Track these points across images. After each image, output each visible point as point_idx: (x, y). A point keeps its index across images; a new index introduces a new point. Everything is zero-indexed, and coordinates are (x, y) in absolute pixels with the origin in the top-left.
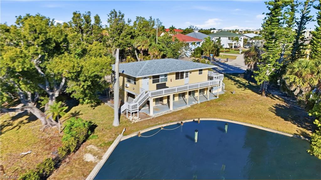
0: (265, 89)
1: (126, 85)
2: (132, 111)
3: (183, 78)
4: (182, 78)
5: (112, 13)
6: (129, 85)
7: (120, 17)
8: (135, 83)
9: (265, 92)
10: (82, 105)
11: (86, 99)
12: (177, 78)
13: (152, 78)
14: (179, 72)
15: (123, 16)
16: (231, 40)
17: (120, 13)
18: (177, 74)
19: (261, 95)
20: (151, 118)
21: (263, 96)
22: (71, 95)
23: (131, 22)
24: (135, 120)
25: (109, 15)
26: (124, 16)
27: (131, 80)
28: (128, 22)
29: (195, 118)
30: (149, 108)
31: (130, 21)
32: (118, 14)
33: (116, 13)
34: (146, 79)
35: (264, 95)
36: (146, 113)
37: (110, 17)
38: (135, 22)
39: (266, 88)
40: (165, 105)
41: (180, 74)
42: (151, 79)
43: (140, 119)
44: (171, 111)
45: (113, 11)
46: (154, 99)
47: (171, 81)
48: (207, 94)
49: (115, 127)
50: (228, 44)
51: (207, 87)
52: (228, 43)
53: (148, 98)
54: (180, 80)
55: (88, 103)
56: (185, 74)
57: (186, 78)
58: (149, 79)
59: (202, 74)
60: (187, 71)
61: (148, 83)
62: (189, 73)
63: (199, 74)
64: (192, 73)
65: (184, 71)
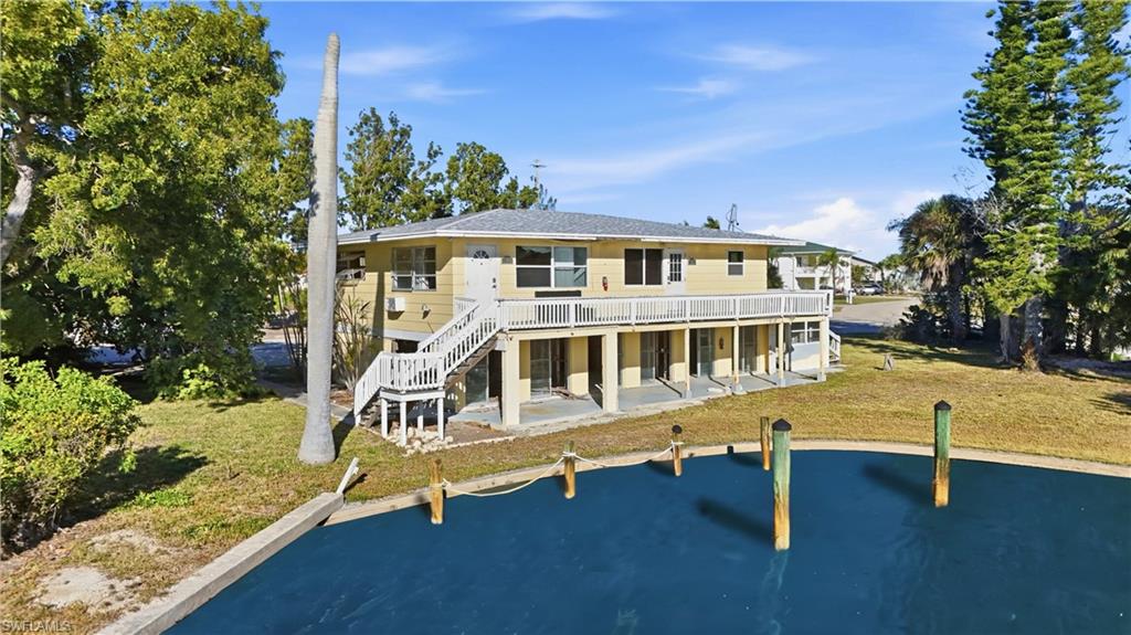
0: (1033, 342)
1: (392, 302)
2: (408, 392)
3: (659, 282)
4: (655, 278)
5: (366, 120)
6: (401, 302)
7: (397, 138)
8: (432, 284)
9: (1035, 352)
10: (169, 401)
11: (192, 376)
12: (632, 277)
13: (514, 260)
14: (641, 251)
15: (405, 133)
16: (805, 265)
17: (394, 121)
18: (632, 256)
19: (1020, 368)
20: (511, 438)
21: (1031, 369)
22: (58, 267)
23: (439, 157)
24: (423, 443)
25: (355, 131)
26: (411, 133)
27: (414, 275)
28: (430, 156)
29: (735, 442)
30: (501, 408)
31: (436, 153)
32: (388, 127)
33: (378, 119)
34: (484, 260)
35: (1034, 364)
36: (486, 423)
37: (356, 136)
38: (455, 159)
39: (1040, 335)
40: (581, 398)
41: (644, 261)
42: (511, 262)
43: (450, 439)
44: (607, 415)
45: (370, 115)
46: (522, 343)
47: (606, 289)
48: (767, 371)
49: (309, 468)
50: (796, 282)
51: (773, 321)
52: (797, 279)
53: (494, 339)
54: (643, 288)
55: (199, 394)
56: (666, 264)
57: (674, 283)
58: (499, 260)
59: (741, 273)
60: (677, 252)
61: (494, 280)
62: (684, 262)
63: (730, 273)
64: (697, 261)
65: (665, 239)
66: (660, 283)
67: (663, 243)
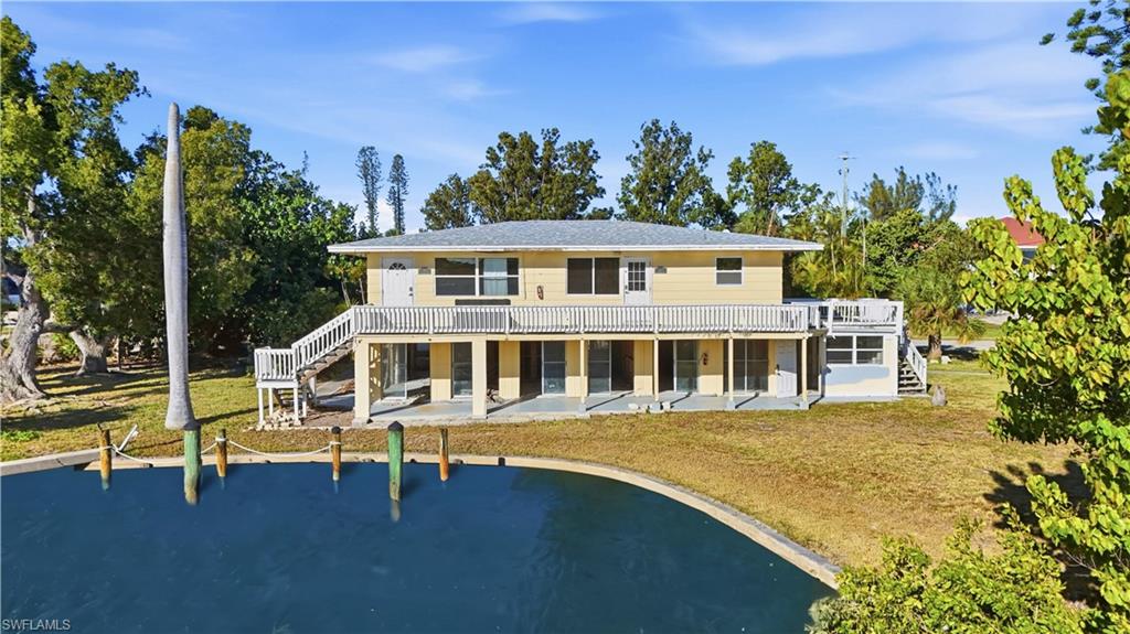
2: (265, 381)
3: (615, 291)
4: (609, 287)
13: (433, 270)
14: (590, 260)
18: (577, 266)
34: (400, 271)
41: (593, 271)
42: (430, 272)
47: (541, 297)
54: (592, 299)
56: (624, 273)
57: (636, 292)
58: (417, 270)
59: (740, 282)
60: (640, 260)
61: (411, 289)
62: (649, 271)
63: (718, 282)
64: (669, 269)
65: (623, 248)
66: (618, 293)
67: (620, 252)
